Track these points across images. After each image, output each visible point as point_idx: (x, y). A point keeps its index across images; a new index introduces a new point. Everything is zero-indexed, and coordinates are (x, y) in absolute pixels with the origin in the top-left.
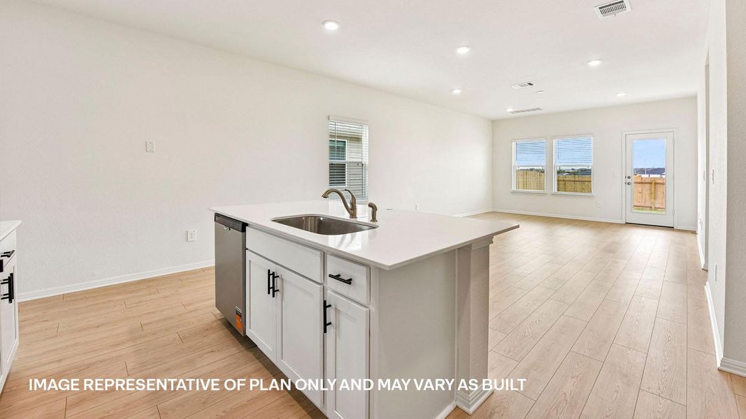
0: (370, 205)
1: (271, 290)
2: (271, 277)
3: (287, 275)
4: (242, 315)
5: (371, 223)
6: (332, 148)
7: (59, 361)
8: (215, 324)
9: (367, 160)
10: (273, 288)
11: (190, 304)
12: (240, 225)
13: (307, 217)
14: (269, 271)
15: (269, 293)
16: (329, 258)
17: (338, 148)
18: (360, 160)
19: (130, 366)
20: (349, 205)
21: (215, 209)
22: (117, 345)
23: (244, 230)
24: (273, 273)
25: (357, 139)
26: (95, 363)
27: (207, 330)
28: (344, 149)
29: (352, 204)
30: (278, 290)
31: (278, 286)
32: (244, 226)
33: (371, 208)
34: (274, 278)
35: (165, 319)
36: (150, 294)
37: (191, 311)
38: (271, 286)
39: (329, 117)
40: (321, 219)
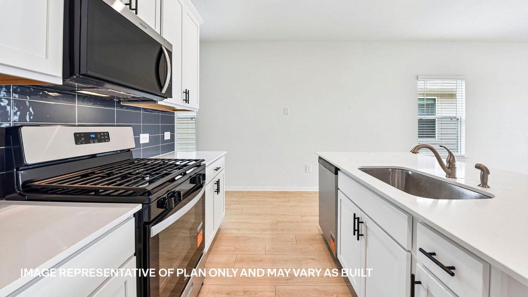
0: (478, 167)
1: (356, 232)
2: (356, 220)
3: (370, 223)
4: (335, 240)
5: (480, 188)
6: (421, 106)
7: (239, 230)
8: (318, 237)
9: (464, 115)
10: (358, 230)
11: (305, 216)
12: (334, 169)
13: (394, 169)
14: (355, 215)
15: (354, 234)
16: (419, 227)
17: (429, 105)
18: (455, 115)
19: (267, 247)
20: (445, 163)
21: (319, 154)
22: (264, 230)
23: (336, 173)
24: (358, 218)
25: (452, 96)
26: (252, 238)
27: (312, 239)
28: (433, 105)
29: (449, 162)
30: (362, 235)
31: (362, 231)
32: (337, 170)
33: (480, 171)
34: (359, 222)
35: (290, 222)
36: (285, 202)
37: (305, 221)
38: (356, 229)
39: (417, 77)
40: (410, 173)
